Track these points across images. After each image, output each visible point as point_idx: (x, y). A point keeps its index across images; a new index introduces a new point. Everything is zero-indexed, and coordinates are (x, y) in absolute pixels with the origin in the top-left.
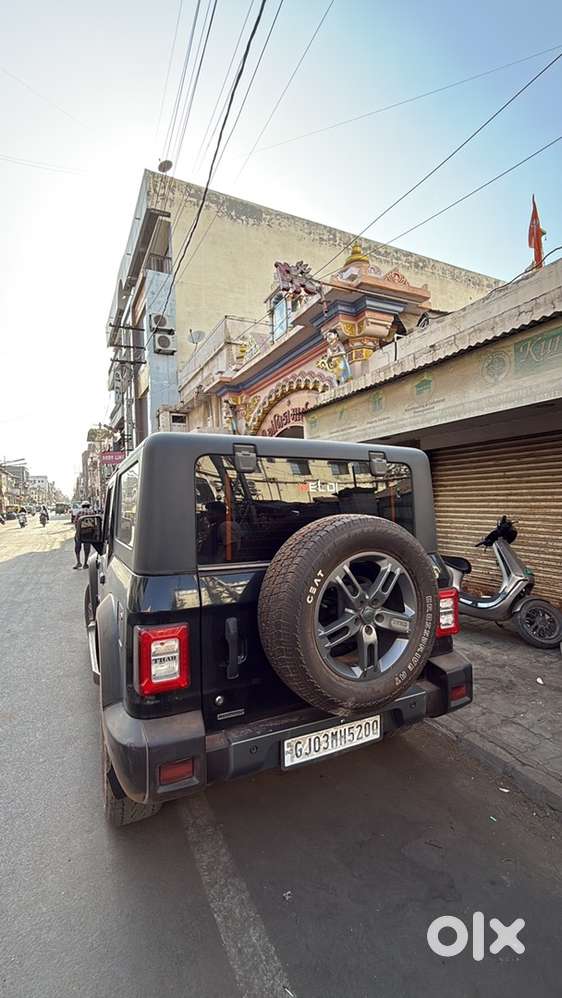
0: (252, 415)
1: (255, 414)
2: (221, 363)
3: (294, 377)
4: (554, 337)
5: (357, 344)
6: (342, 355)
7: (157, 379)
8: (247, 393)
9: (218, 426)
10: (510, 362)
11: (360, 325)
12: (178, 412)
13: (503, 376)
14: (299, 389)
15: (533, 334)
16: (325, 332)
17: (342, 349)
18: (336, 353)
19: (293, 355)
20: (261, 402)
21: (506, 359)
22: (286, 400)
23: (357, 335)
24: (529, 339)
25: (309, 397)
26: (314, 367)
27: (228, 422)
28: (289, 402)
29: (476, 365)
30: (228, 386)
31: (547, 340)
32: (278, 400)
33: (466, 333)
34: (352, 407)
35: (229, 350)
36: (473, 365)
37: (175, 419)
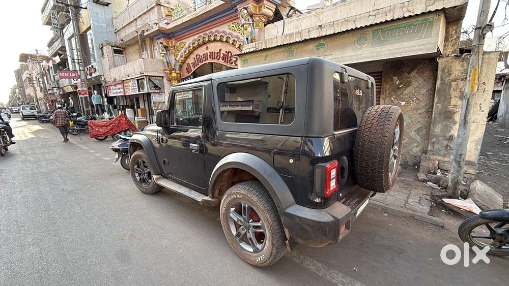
0: (180, 54)
1: (182, 53)
2: (153, 17)
3: (212, 33)
4: (393, 29)
5: (257, 18)
6: (250, 24)
7: (98, 22)
8: (176, 40)
9: (152, 58)
10: (370, 39)
11: (260, 8)
12: (117, 47)
13: (365, 45)
14: (215, 40)
15: (382, 27)
16: (239, 7)
17: (250, 20)
18: (247, 22)
19: (213, 19)
20: (187, 46)
21: (368, 37)
22: (205, 47)
23: (258, 13)
24: (380, 29)
25: (221, 46)
26: (225, 29)
27: (163, 57)
28: (207, 48)
29: (351, 38)
30: (163, 34)
31: (396, 28)
32: (199, 46)
33: (340, 21)
34: (274, 53)
35: (159, 9)
36: (349, 39)
37: (116, 52)
